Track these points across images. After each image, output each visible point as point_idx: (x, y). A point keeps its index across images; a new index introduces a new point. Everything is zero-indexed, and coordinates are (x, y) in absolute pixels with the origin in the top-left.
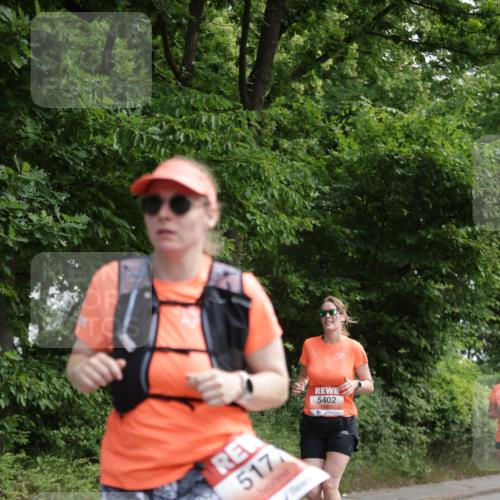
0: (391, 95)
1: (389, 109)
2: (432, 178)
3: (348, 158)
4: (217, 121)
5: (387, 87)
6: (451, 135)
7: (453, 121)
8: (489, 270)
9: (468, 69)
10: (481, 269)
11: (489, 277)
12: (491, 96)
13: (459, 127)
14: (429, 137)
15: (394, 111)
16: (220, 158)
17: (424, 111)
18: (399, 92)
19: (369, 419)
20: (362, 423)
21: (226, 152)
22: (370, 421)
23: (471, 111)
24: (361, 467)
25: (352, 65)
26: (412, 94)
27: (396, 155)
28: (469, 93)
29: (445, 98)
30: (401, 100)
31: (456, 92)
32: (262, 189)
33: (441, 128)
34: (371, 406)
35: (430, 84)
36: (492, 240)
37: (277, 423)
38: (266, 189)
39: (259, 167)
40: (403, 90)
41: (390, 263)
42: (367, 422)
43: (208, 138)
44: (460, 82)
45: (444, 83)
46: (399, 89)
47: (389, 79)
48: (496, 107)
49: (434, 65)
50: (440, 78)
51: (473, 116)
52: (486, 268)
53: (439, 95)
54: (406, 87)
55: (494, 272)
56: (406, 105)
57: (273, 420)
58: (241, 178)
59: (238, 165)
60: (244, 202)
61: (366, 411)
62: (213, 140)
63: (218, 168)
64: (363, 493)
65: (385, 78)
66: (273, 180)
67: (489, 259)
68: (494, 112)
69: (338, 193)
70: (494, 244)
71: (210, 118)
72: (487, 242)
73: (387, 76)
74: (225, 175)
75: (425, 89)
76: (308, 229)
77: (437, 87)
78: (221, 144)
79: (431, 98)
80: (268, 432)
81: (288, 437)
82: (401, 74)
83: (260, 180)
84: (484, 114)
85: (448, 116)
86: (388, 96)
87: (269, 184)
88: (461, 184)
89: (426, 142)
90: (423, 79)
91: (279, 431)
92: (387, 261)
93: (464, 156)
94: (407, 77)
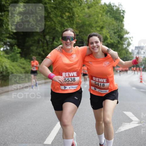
10: (4, 25)
52: (5, 25)
72: (6, 17)
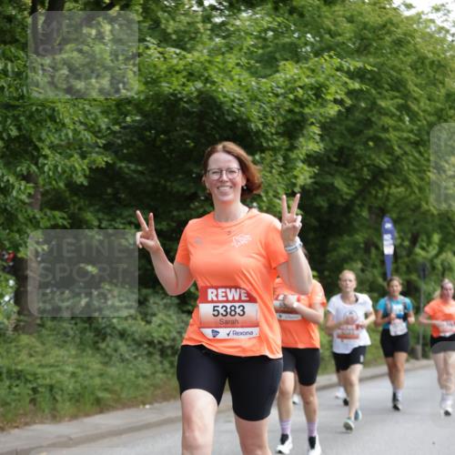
0: (174, 37)
1: (173, 50)
2: (213, 113)
3: (136, 97)
4: (13, 68)
5: (169, 31)
6: (230, 71)
7: (232, 60)
8: (271, 194)
9: (244, 11)
11: (270, 202)
12: (266, 34)
13: (238, 64)
14: (210, 76)
15: (178, 51)
16: (17, 103)
17: (205, 51)
18: (181, 34)
19: (165, 335)
20: (161, 339)
21: (22, 97)
22: (167, 338)
23: (248, 49)
24: (161, 380)
25: (137, 11)
26: (193, 35)
27: (180, 93)
28: (247, 33)
29: (224, 38)
30: (183, 41)
31: (234, 32)
32: (56, 130)
33: (221, 66)
34: (167, 323)
35: (209, 26)
36: (272, 168)
37: (81, 343)
38: (60, 130)
39: (54, 110)
40: (185, 32)
41: (178, 192)
42: (164, 338)
43: (5, 85)
44: (238, 23)
45: (223, 24)
46: (181, 31)
47: (172, 23)
48: (270, 44)
49: (213, 8)
50: (218, 20)
51: (250, 54)
53: (218, 36)
54: (187, 29)
55: (275, 196)
56: (188, 46)
57: (78, 340)
58: (37, 122)
59: (34, 108)
60: (40, 145)
61: (163, 328)
62: (10, 86)
63: (16, 113)
64: (165, 404)
65: (168, 21)
66: (67, 121)
67: (270, 185)
68: (269, 49)
69: (128, 131)
70: (274, 171)
71: (6, 65)
73: (170, 19)
74: (22, 118)
75: (206, 30)
76: (100, 166)
77: (217, 29)
78: (17, 89)
79: (211, 39)
80: (73, 352)
81: (93, 356)
82: (182, 17)
83: (55, 122)
84: (260, 51)
85: (227, 55)
86: (171, 38)
87: (64, 125)
88: (241, 118)
89: (207, 80)
90: (204, 22)
91: (84, 350)
92: (175, 190)
93: (243, 91)
94: (188, 19)
